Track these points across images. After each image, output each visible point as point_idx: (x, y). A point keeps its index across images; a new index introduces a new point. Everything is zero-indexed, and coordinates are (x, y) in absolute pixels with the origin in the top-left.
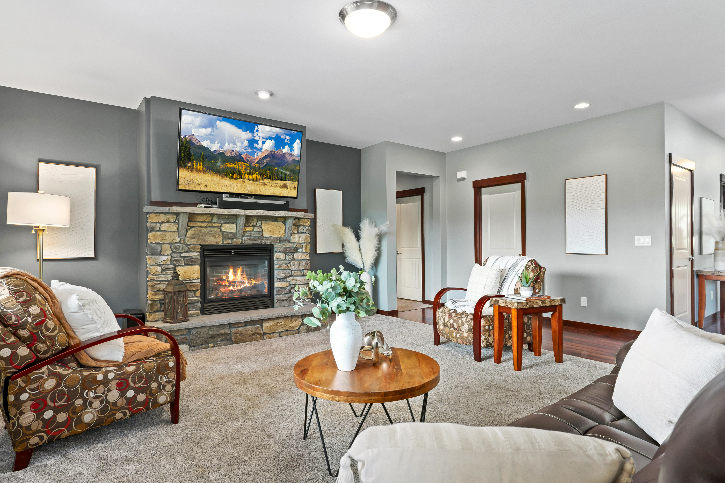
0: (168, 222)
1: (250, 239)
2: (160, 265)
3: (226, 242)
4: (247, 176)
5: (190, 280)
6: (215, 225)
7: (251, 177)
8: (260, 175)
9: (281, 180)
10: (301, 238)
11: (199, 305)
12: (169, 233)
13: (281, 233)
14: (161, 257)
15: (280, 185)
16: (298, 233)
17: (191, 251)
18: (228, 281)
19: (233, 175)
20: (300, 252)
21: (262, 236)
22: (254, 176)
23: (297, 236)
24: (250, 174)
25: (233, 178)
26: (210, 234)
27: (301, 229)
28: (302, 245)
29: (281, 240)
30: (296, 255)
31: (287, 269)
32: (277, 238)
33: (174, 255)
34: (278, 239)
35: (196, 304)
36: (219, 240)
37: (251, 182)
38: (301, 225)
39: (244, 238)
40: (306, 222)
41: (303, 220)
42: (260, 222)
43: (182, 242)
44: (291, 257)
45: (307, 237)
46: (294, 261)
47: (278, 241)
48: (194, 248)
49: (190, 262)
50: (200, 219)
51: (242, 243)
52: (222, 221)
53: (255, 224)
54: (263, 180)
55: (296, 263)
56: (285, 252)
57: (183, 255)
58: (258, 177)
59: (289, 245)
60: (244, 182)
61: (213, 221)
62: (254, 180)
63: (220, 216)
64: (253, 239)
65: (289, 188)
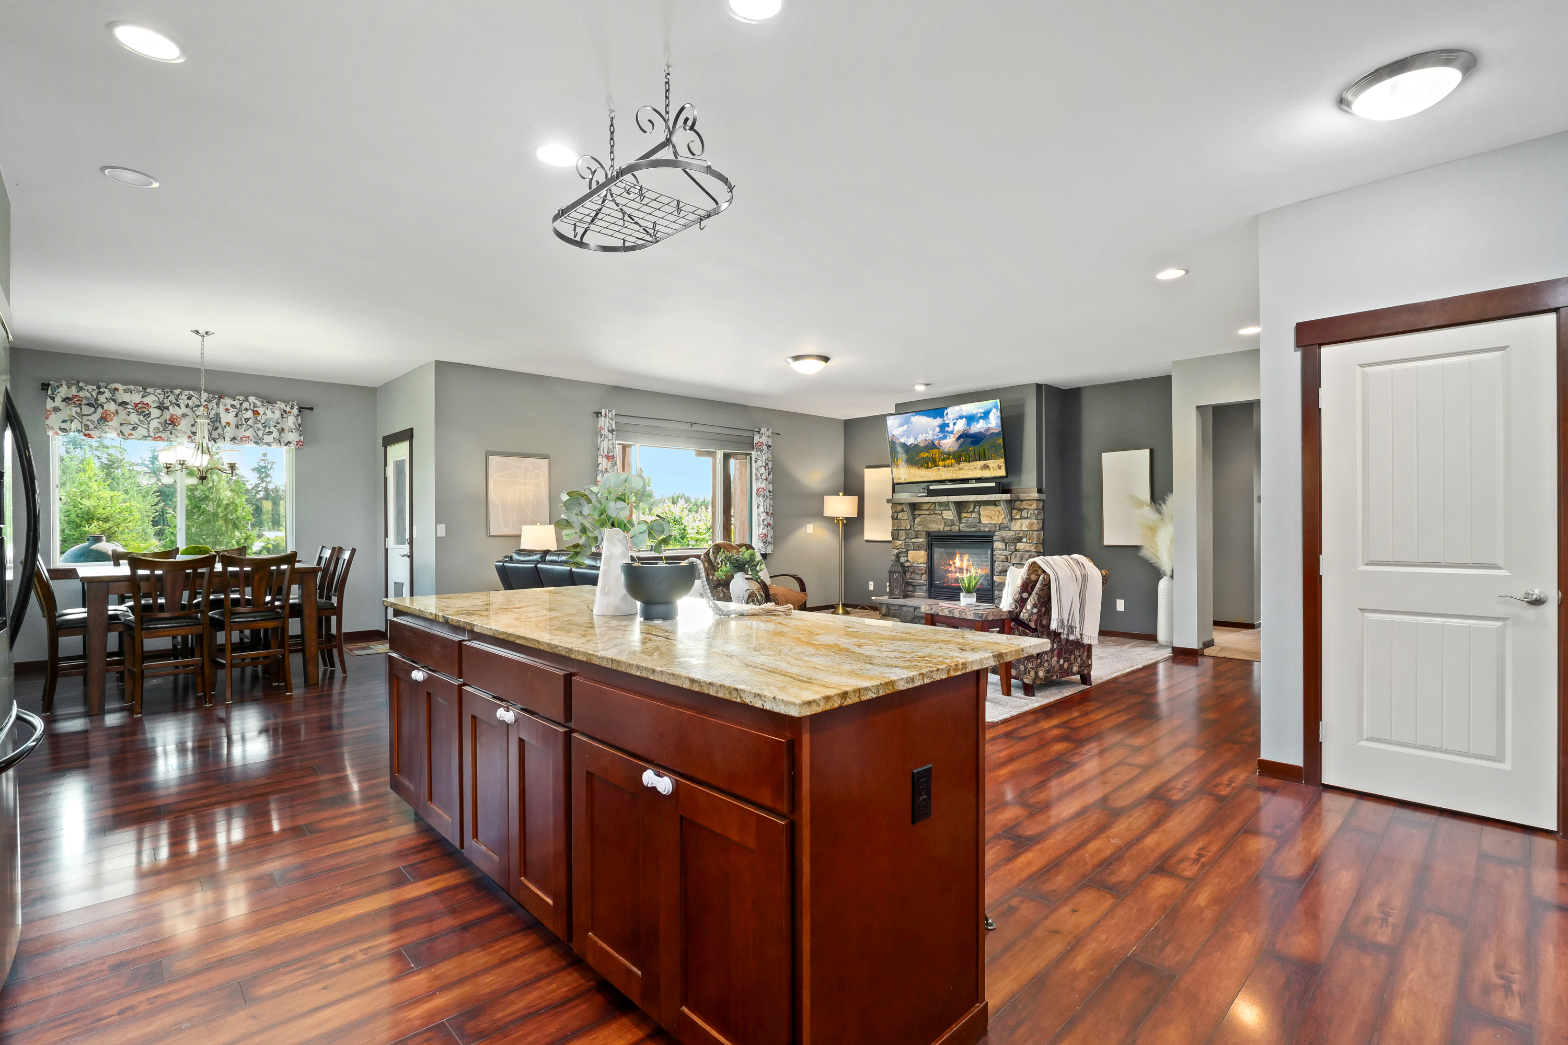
0: (903, 511)
1: (967, 526)
2: (897, 549)
3: (947, 529)
4: (941, 463)
5: (918, 564)
6: (937, 512)
7: (946, 463)
8: (955, 459)
9: (980, 460)
10: (1024, 525)
11: (925, 588)
12: (902, 521)
13: (1001, 519)
14: (898, 541)
15: (979, 467)
16: (1021, 518)
17: (920, 538)
18: (955, 567)
19: (928, 464)
20: (1024, 542)
21: (980, 522)
22: (948, 462)
23: (1019, 522)
24: (944, 460)
25: (928, 468)
26: (934, 521)
27: (1024, 514)
28: (1026, 533)
29: (1001, 527)
30: (1019, 546)
31: (1007, 561)
32: (995, 525)
33: (907, 540)
34: (997, 526)
35: (922, 587)
36: (941, 527)
37: (946, 468)
38: (1025, 509)
39: (962, 525)
40: (1031, 505)
41: (1026, 502)
42: (978, 507)
43: (912, 529)
44: (1013, 548)
45: (1033, 524)
46: (1016, 553)
47: (998, 528)
48: (921, 535)
49: (918, 548)
50: (925, 507)
51: (959, 530)
52: (942, 509)
53: (972, 510)
54: (959, 464)
55: (1018, 556)
56: (1003, 540)
57: (912, 541)
58: (953, 461)
59: (1011, 533)
60: (939, 469)
61: (936, 508)
62: (949, 466)
63: (940, 504)
64: (970, 526)
65: (991, 469)
